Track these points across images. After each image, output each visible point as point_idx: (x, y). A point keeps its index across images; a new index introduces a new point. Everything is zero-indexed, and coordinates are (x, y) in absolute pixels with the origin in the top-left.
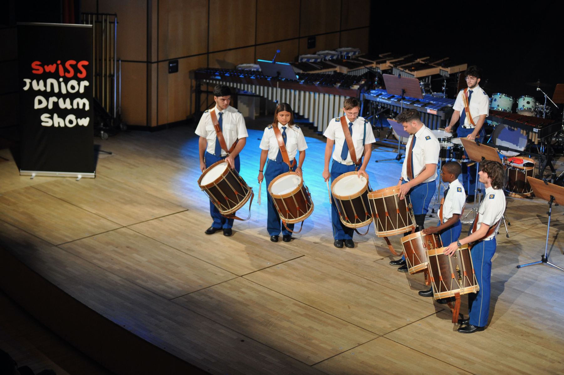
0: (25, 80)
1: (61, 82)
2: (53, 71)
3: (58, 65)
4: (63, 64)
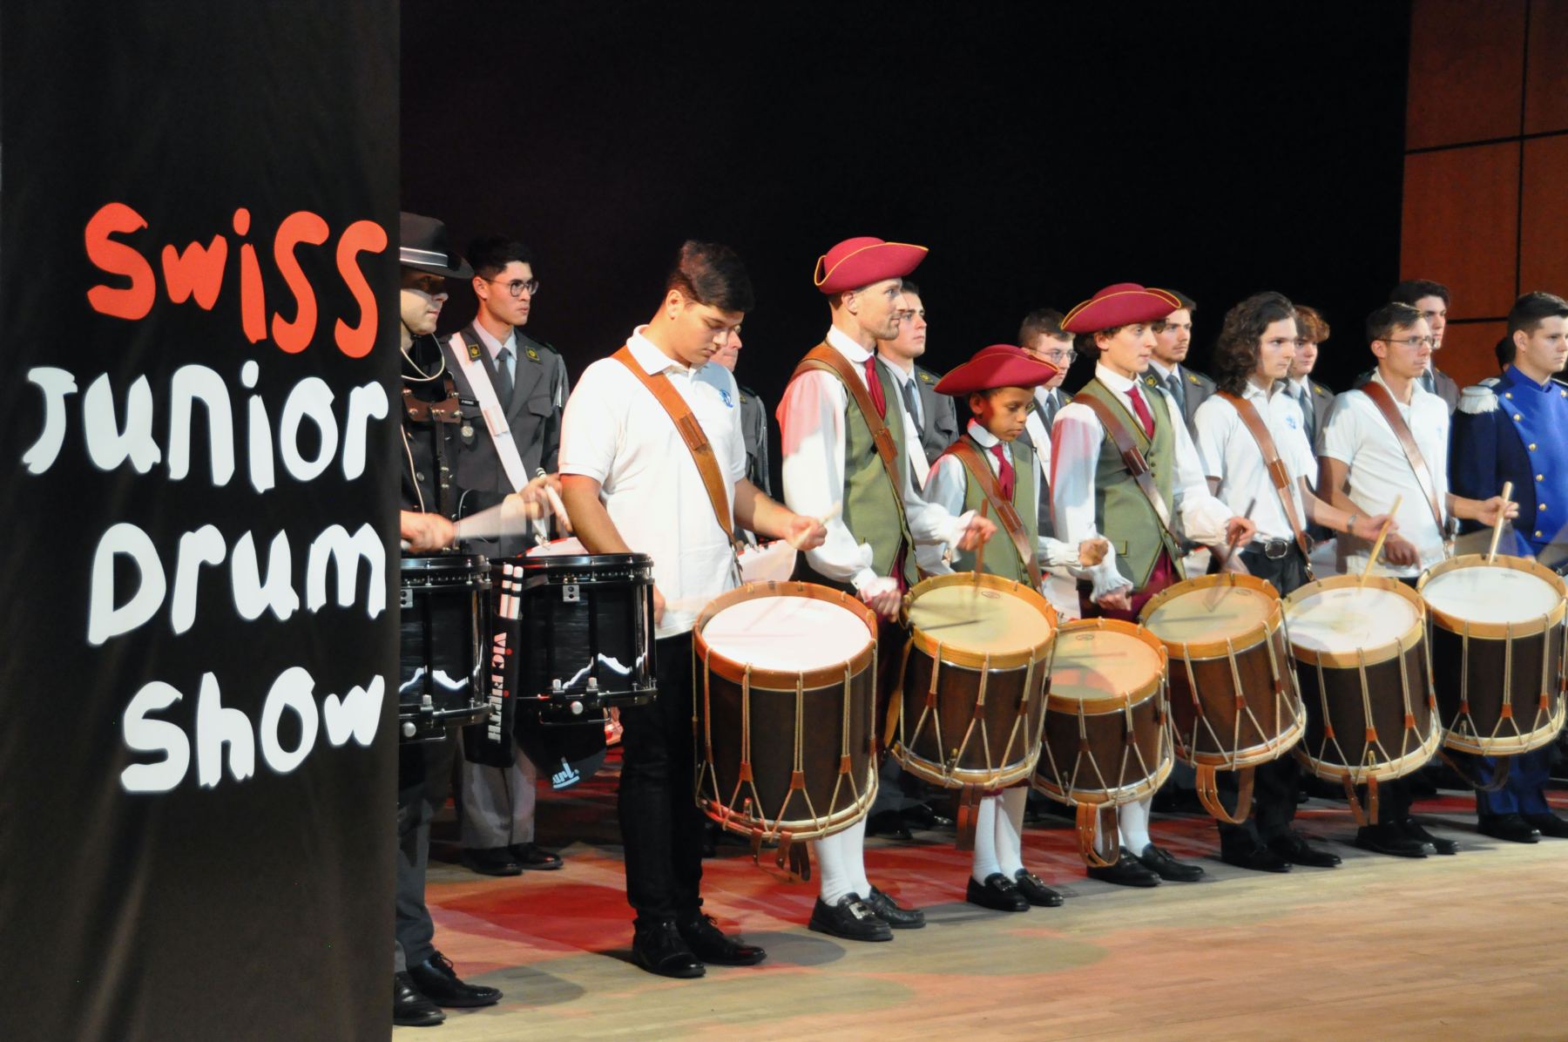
0: (38, 375)
1: (250, 392)
2: (207, 300)
3: (235, 244)
4: (262, 239)
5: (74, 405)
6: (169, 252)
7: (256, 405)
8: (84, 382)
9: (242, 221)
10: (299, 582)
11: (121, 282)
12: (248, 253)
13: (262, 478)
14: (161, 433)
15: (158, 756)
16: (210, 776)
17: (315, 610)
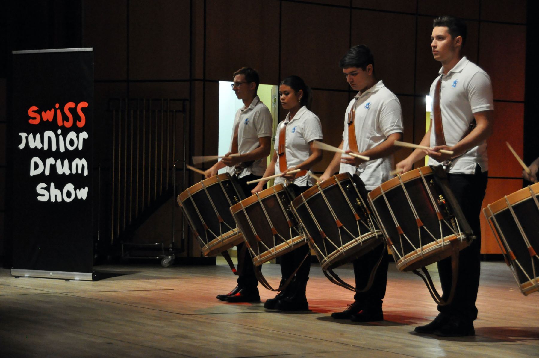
0: (21, 134)
1: (60, 135)
2: (51, 120)
3: (56, 110)
4: (62, 108)
5: (27, 138)
6: (43, 113)
8: (28, 135)
9: (57, 106)
10: (70, 168)
11: (35, 118)
12: (59, 112)
13: (62, 149)
14: (42, 142)
15: (43, 195)
16: (53, 200)
17: (74, 173)
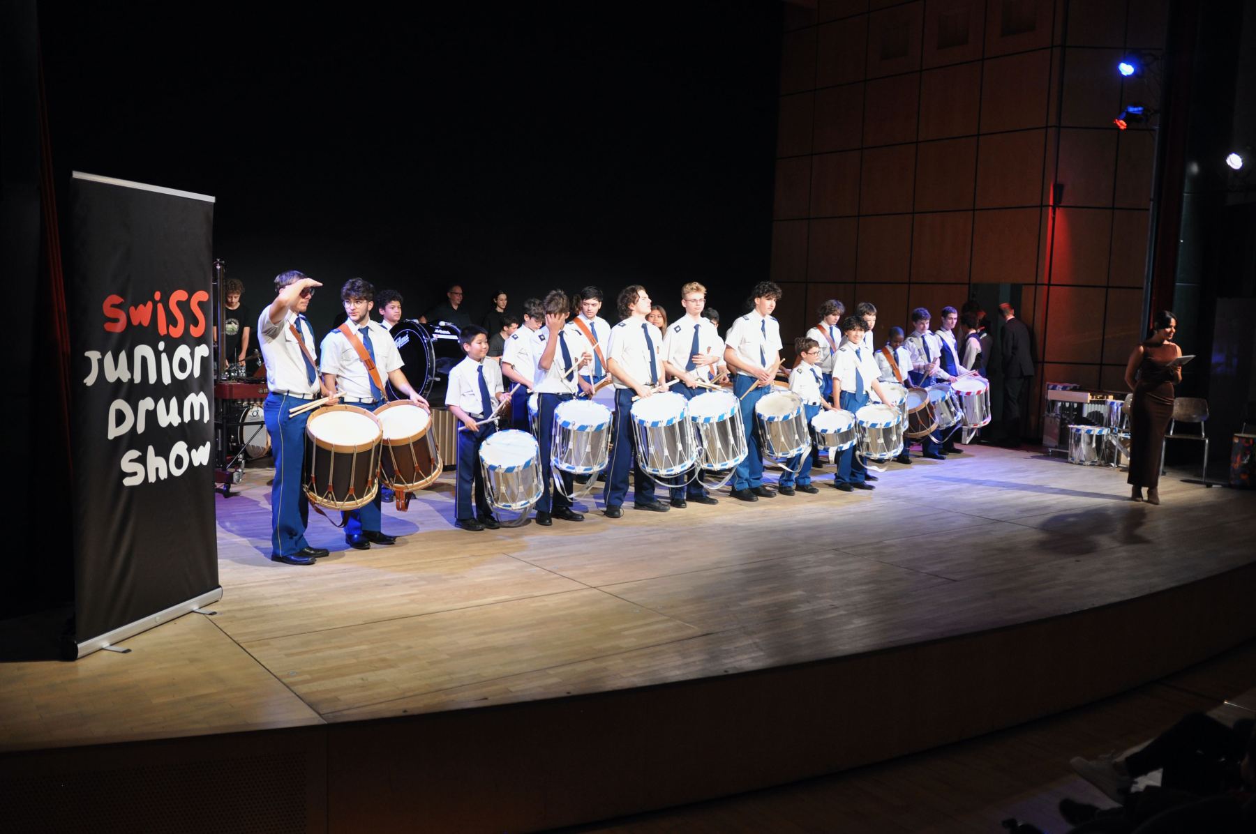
0: (88, 354)
1: (162, 352)
2: (146, 323)
3: (155, 304)
4: (165, 301)
5: (101, 362)
6: (132, 308)
7: (164, 357)
8: (103, 355)
9: (157, 296)
10: (181, 413)
11: (116, 320)
12: (160, 306)
13: (167, 380)
14: (131, 367)
15: (135, 474)
16: (152, 479)
17: (187, 422)
